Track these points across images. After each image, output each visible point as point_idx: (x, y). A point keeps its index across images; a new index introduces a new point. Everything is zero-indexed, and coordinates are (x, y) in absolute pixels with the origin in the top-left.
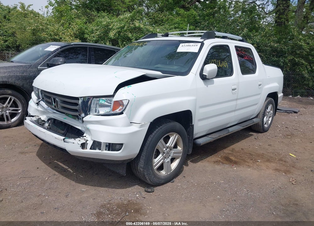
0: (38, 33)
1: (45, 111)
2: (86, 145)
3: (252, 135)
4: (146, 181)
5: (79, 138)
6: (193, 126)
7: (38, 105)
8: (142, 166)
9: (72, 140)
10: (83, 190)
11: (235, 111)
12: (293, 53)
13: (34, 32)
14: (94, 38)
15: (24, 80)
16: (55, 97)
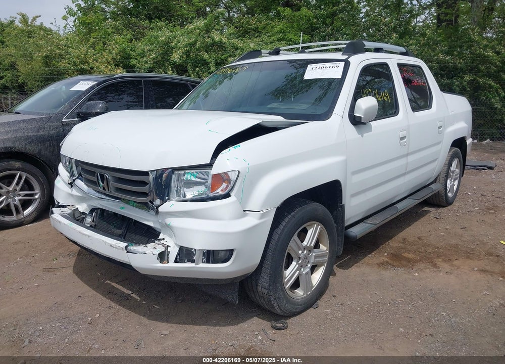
0: (54, 62)
1: (84, 196)
2: (166, 255)
3: (429, 212)
4: (273, 310)
5: (153, 244)
6: (343, 207)
7: (72, 187)
8: (266, 285)
9: (140, 248)
10: (164, 332)
11: (404, 174)
12: (473, 70)
13: (48, 60)
14: (146, 65)
15: (40, 143)
16: (102, 171)
